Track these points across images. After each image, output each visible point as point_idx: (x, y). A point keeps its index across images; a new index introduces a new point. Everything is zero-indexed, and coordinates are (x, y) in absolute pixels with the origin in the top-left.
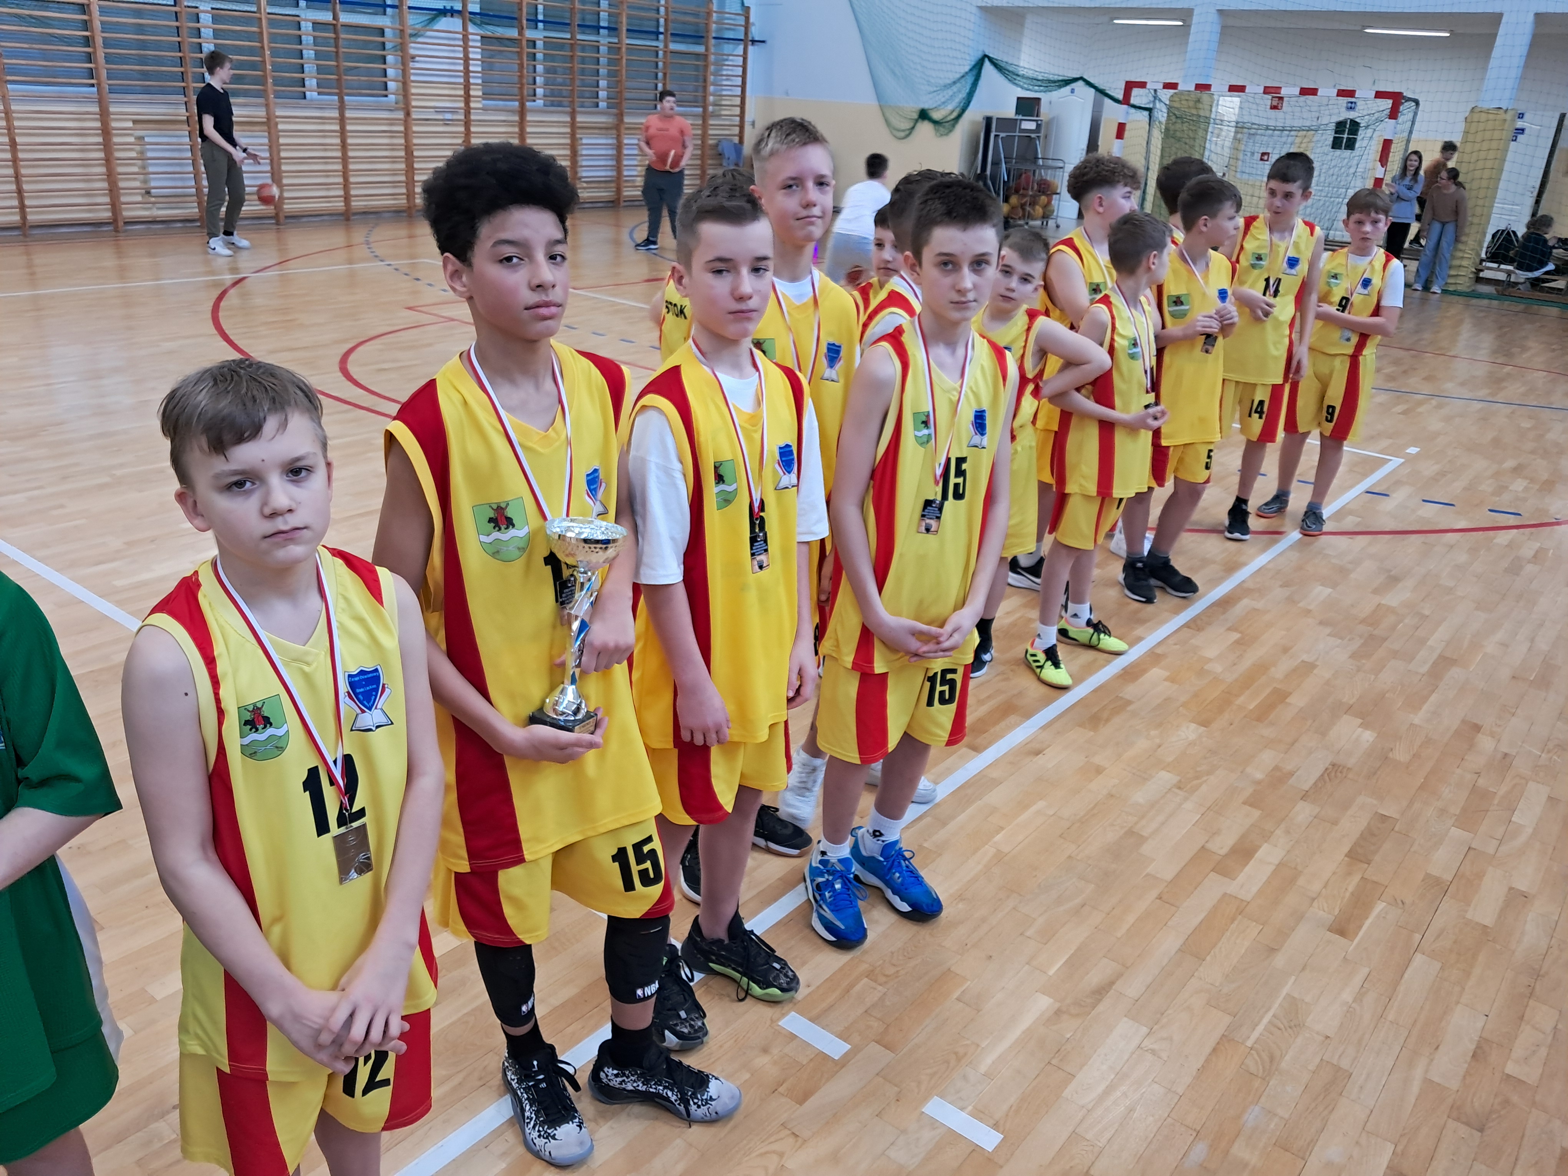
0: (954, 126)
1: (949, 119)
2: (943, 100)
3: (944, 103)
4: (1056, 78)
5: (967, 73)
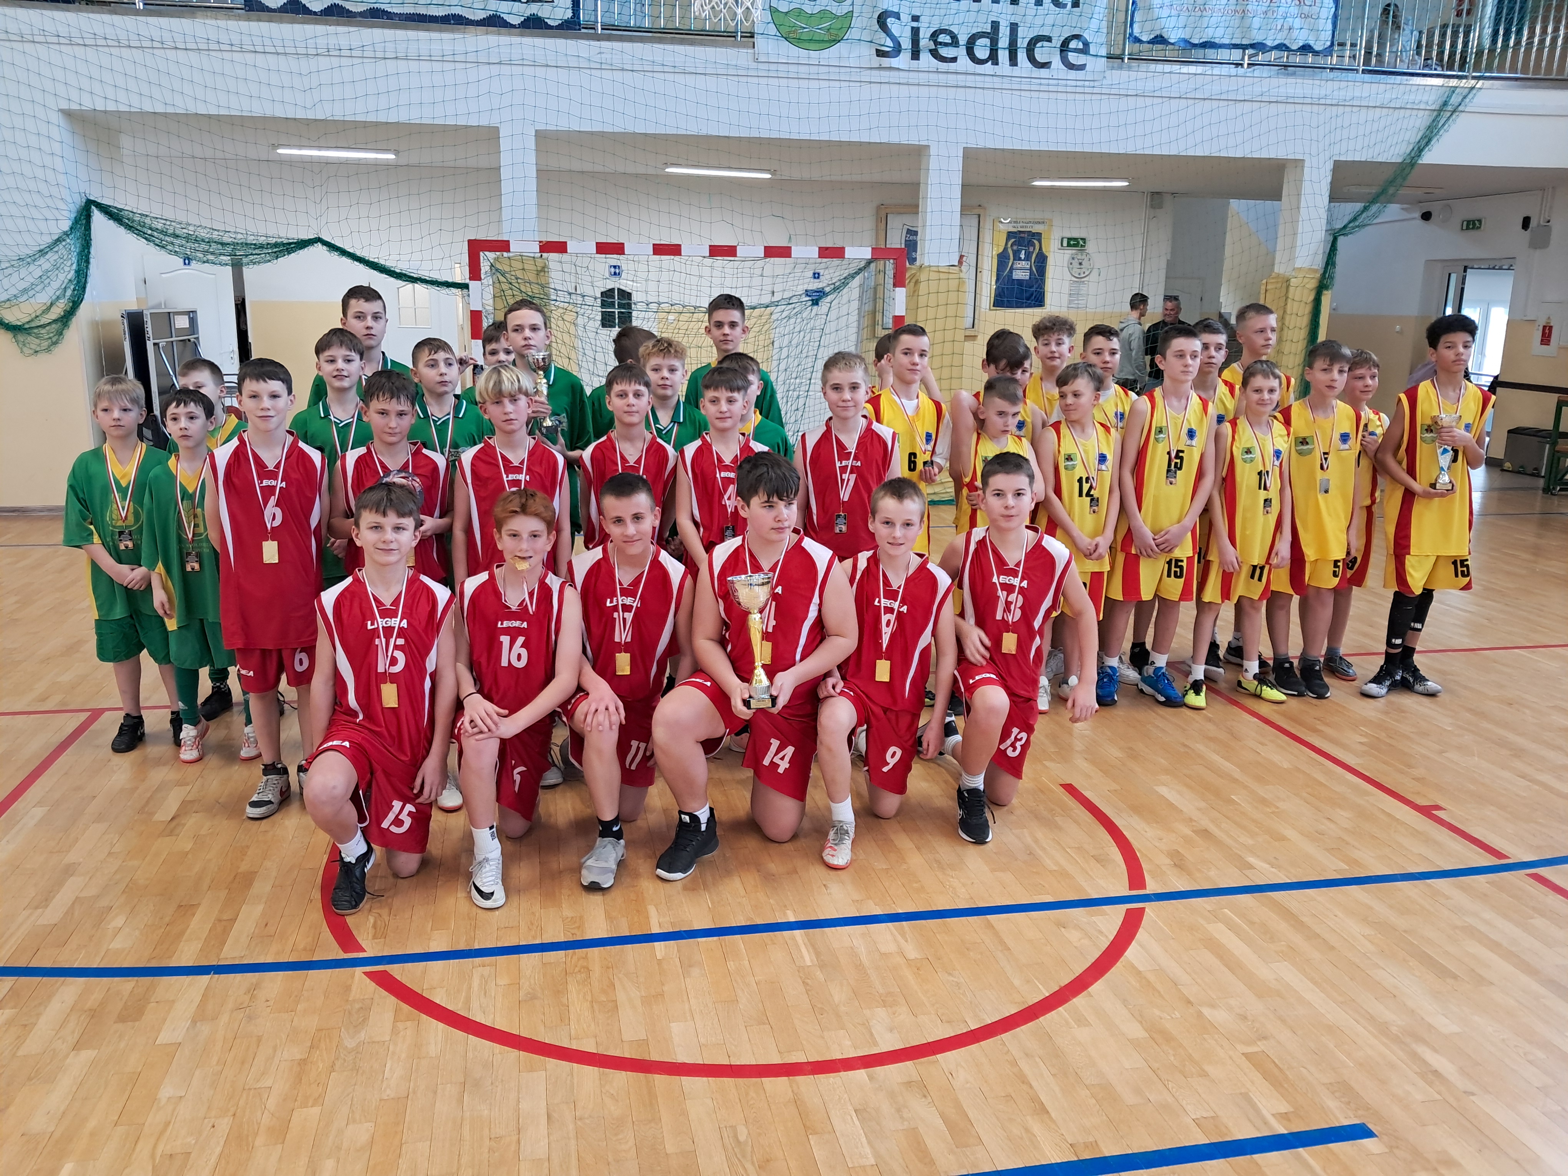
0: (60, 333)
1: (44, 320)
2: (22, 285)
3: (25, 291)
4: (262, 240)
5: (66, 234)
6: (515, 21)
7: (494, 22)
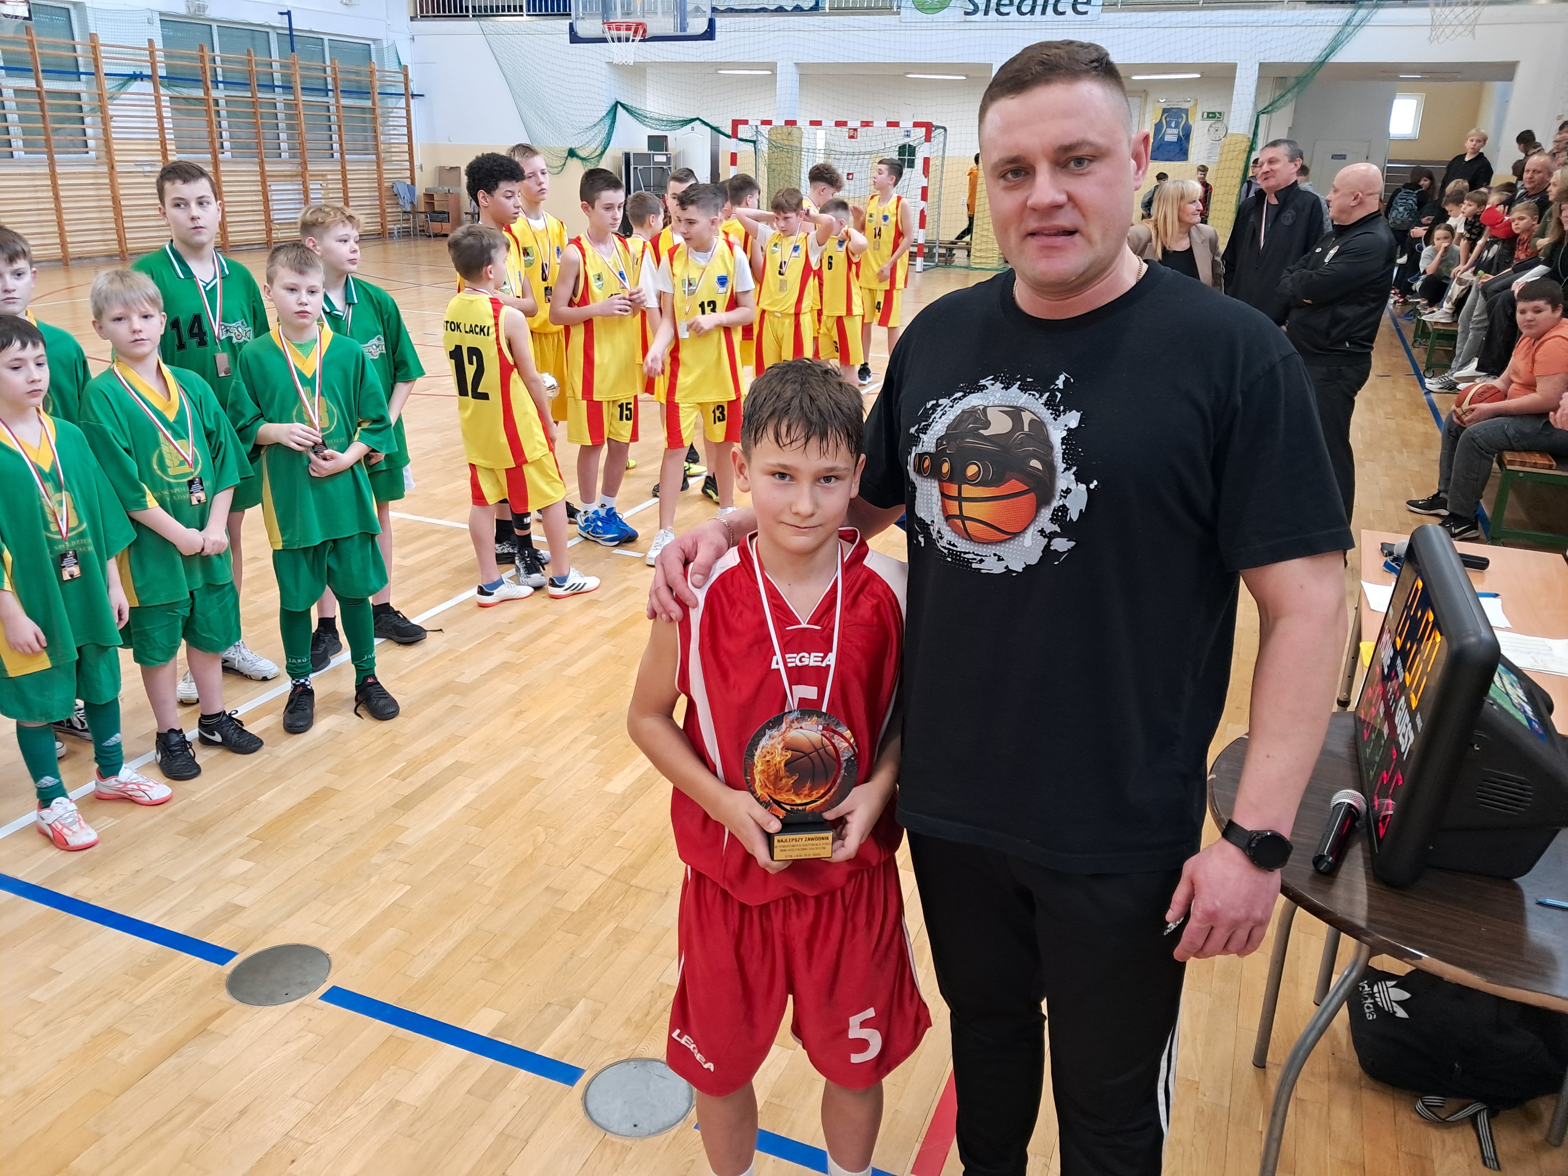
1: (593, 156)
3: (588, 142)
4: (677, 119)
5: (604, 117)
6: (789, 9)
7: (780, 10)
